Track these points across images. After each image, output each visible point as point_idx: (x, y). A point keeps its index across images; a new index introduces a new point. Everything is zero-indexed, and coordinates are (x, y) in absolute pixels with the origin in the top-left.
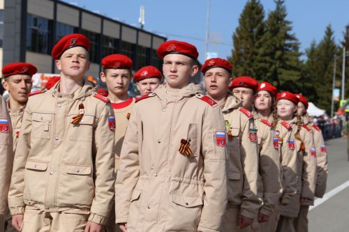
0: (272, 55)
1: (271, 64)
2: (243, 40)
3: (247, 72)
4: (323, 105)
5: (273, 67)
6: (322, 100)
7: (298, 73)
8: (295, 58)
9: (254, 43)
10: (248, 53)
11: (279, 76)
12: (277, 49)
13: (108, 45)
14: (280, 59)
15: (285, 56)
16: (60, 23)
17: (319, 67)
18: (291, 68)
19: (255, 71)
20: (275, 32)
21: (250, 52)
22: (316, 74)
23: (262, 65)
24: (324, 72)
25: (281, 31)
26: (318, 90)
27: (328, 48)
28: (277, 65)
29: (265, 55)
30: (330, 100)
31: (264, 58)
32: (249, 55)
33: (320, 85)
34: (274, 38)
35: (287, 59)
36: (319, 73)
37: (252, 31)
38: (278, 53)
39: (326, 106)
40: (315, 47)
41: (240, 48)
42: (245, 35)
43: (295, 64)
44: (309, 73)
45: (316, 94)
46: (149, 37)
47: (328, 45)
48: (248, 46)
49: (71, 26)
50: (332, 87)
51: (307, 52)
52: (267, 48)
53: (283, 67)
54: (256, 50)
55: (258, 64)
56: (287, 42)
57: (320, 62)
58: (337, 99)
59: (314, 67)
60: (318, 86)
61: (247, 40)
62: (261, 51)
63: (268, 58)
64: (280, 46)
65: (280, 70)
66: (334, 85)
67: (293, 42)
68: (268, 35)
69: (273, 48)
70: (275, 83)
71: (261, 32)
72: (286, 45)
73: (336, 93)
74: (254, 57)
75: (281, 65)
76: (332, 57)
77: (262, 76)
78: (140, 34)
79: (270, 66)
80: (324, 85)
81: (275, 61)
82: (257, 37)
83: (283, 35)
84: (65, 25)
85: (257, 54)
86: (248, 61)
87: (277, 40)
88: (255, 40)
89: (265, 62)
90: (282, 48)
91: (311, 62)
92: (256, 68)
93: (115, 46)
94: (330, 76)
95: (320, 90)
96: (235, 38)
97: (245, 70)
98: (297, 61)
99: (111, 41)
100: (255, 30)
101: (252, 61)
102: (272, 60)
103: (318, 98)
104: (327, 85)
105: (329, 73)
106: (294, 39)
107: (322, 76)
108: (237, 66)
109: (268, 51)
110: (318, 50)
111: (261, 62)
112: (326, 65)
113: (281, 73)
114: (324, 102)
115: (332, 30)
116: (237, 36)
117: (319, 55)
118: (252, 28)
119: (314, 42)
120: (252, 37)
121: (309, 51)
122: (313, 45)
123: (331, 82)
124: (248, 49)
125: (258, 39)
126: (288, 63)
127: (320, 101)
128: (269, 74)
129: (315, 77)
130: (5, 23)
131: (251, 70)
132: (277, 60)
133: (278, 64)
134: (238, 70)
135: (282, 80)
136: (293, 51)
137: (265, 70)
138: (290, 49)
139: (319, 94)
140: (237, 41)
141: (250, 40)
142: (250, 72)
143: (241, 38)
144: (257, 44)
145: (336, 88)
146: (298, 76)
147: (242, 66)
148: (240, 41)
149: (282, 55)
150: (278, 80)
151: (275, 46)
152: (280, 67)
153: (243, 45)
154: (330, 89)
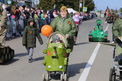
4: (76, 9)
6: (75, 7)
26: (74, 3)
30: (78, 8)
33: (75, 2)
39: (77, 9)
45: (73, 5)
58: (81, 7)
66: (80, 2)
73: (81, 5)
80: (76, 2)
95: (75, 3)
103: (74, 7)
104: (78, 2)
114: (76, 8)
127: (75, 8)
139: (75, 5)
145: (81, 3)
154: (79, 3)
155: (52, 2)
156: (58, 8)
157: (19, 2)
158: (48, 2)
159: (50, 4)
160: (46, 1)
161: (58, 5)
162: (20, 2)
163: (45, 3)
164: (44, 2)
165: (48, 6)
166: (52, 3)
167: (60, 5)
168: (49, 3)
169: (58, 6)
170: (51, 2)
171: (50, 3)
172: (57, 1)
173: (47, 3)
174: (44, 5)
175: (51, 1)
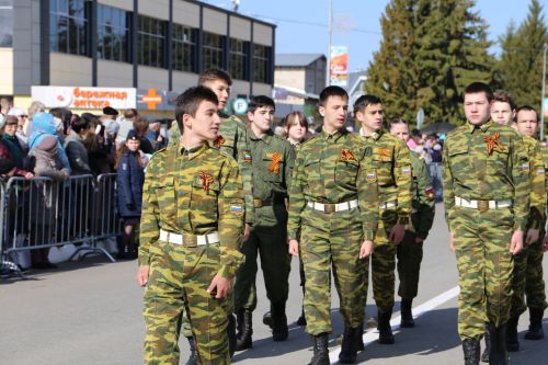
0: (443, 46)
1: (444, 61)
2: (398, 25)
3: (405, 76)
5: (447, 65)
7: (486, 75)
8: (480, 50)
9: (414, 28)
10: (405, 46)
11: (456, 80)
12: (451, 38)
13: (182, 38)
14: (457, 53)
15: (464, 48)
16: (103, 6)
17: (521, 64)
18: (475, 66)
19: (417, 73)
20: (448, 10)
21: (409, 42)
22: (515, 76)
23: (429, 63)
24: (528, 71)
25: (458, 7)
27: (534, 32)
28: (453, 63)
29: (433, 47)
31: (430, 53)
32: (408, 48)
33: (522, 93)
34: (447, 19)
35: (469, 54)
36: (520, 73)
37: (411, 10)
38: (454, 44)
40: (514, 32)
41: (393, 37)
42: (399, 16)
43: (480, 61)
44: (504, 73)
46: (248, 23)
47: (534, 29)
48: (406, 34)
49: (120, 10)
50: (540, 95)
51: (501, 40)
52: (436, 37)
53: (461, 66)
54: (417, 40)
55: (421, 62)
56: (468, 25)
57: (522, 56)
59: (512, 65)
60: (519, 95)
61: (403, 23)
62: (426, 41)
63: (437, 52)
64: (457, 32)
65: (457, 71)
66: (544, 92)
67: (477, 24)
68: (436, 15)
69: (445, 35)
70: (450, 93)
71: (426, 10)
72: (466, 31)
74: (415, 51)
75: (459, 62)
76: (541, 47)
77: (430, 82)
78: (232, 19)
79: (442, 65)
80: (528, 92)
81: (449, 57)
82: (419, 19)
83: (461, 15)
84: (112, 8)
85: (419, 47)
86: (406, 58)
87: (451, 23)
88: (416, 24)
89: (434, 58)
90: (460, 36)
91: (508, 57)
92: (418, 68)
93: (193, 41)
94: (537, 77)
96: (384, 22)
97: (402, 72)
98: (484, 54)
99: (186, 32)
100: (416, 8)
101: (413, 57)
102: (444, 56)
104: (533, 93)
105: (536, 73)
106: (479, 20)
107: (526, 78)
108: (389, 66)
109: (437, 41)
110: (519, 36)
111: (427, 58)
112: (532, 61)
113: (458, 76)
115: (541, 5)
116: (388, 19)
117: (519, 44)
118: (412, 4)
119: (512, 24)
120: (411, 19)
121: (504, 40)
122: (511, 29)
123: (540, 88)
124: (405, 38)
125: (421, 22)
126: (469, 59)
128: (439, 78)
129: (514, 80)
130: (15, 7)
131: (411, 71)
132: (452, 54)
133: (454, 60)
134: (390, 73)
135: (462, 86)
136: (478, 40)
137: (434, 72)
138: (473, 37)
140: (387, 26)
141: (408, 23)
142: (408, 74)
143: (394, 22)
144: (419, 31)
146: (486, 79)
147: (396, 65)
148: (392, 26)
149: (460, 46)
150: (454, 88)
151: (448, 32)
152: (457, 66)
153: (397, 33)
154: (538, 98)
155: (422, 97)
156: (447, 120)
157: (281, 101)
158: (404, 98)
159: (412, 106)
160: (394, 95)
161: (447, 110)
162: (284, 102)
163: (390, 102)
164: (387, 99)
165: (403, 113)
166: (419, 100)
167: (452, 109)
168: (408, 102)
169: (445, 113)
170: (416, 98)
171: (411, 103)
172: (443, 92)
173: (397, 102)
174: (387, 110)
175: (416, 94)
